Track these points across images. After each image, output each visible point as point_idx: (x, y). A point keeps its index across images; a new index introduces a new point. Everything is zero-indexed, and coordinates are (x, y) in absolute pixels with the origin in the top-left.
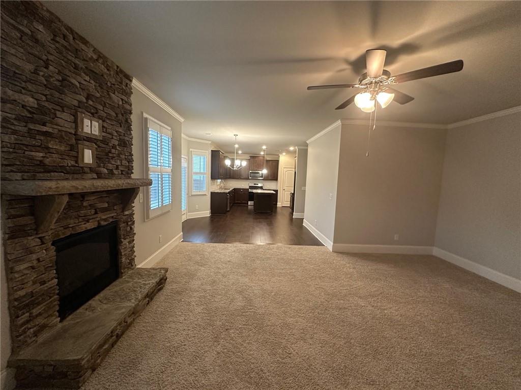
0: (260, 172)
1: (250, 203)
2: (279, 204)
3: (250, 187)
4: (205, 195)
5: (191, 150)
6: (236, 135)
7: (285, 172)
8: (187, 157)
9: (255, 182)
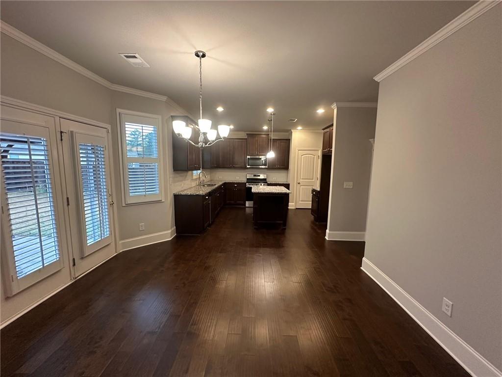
0: (263, 158)
1: (248, 204)
2: (292, 206)
3: (248, 179)
4: (160, 202)
5: (119, 110)
6: (201, 55)
7: (300, 156)
8: (109, 127)
9: (256, 172)
